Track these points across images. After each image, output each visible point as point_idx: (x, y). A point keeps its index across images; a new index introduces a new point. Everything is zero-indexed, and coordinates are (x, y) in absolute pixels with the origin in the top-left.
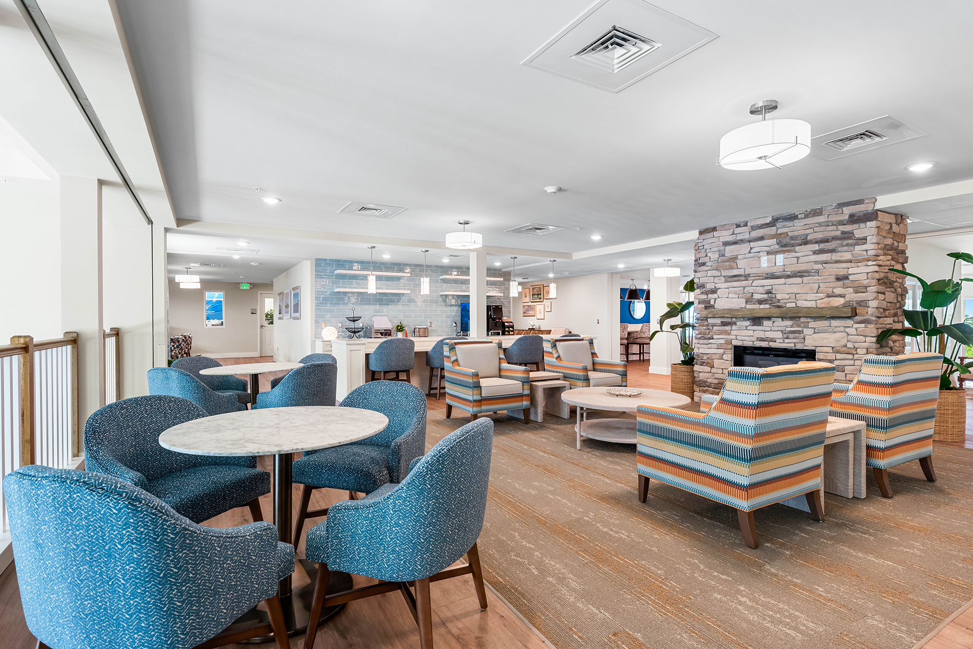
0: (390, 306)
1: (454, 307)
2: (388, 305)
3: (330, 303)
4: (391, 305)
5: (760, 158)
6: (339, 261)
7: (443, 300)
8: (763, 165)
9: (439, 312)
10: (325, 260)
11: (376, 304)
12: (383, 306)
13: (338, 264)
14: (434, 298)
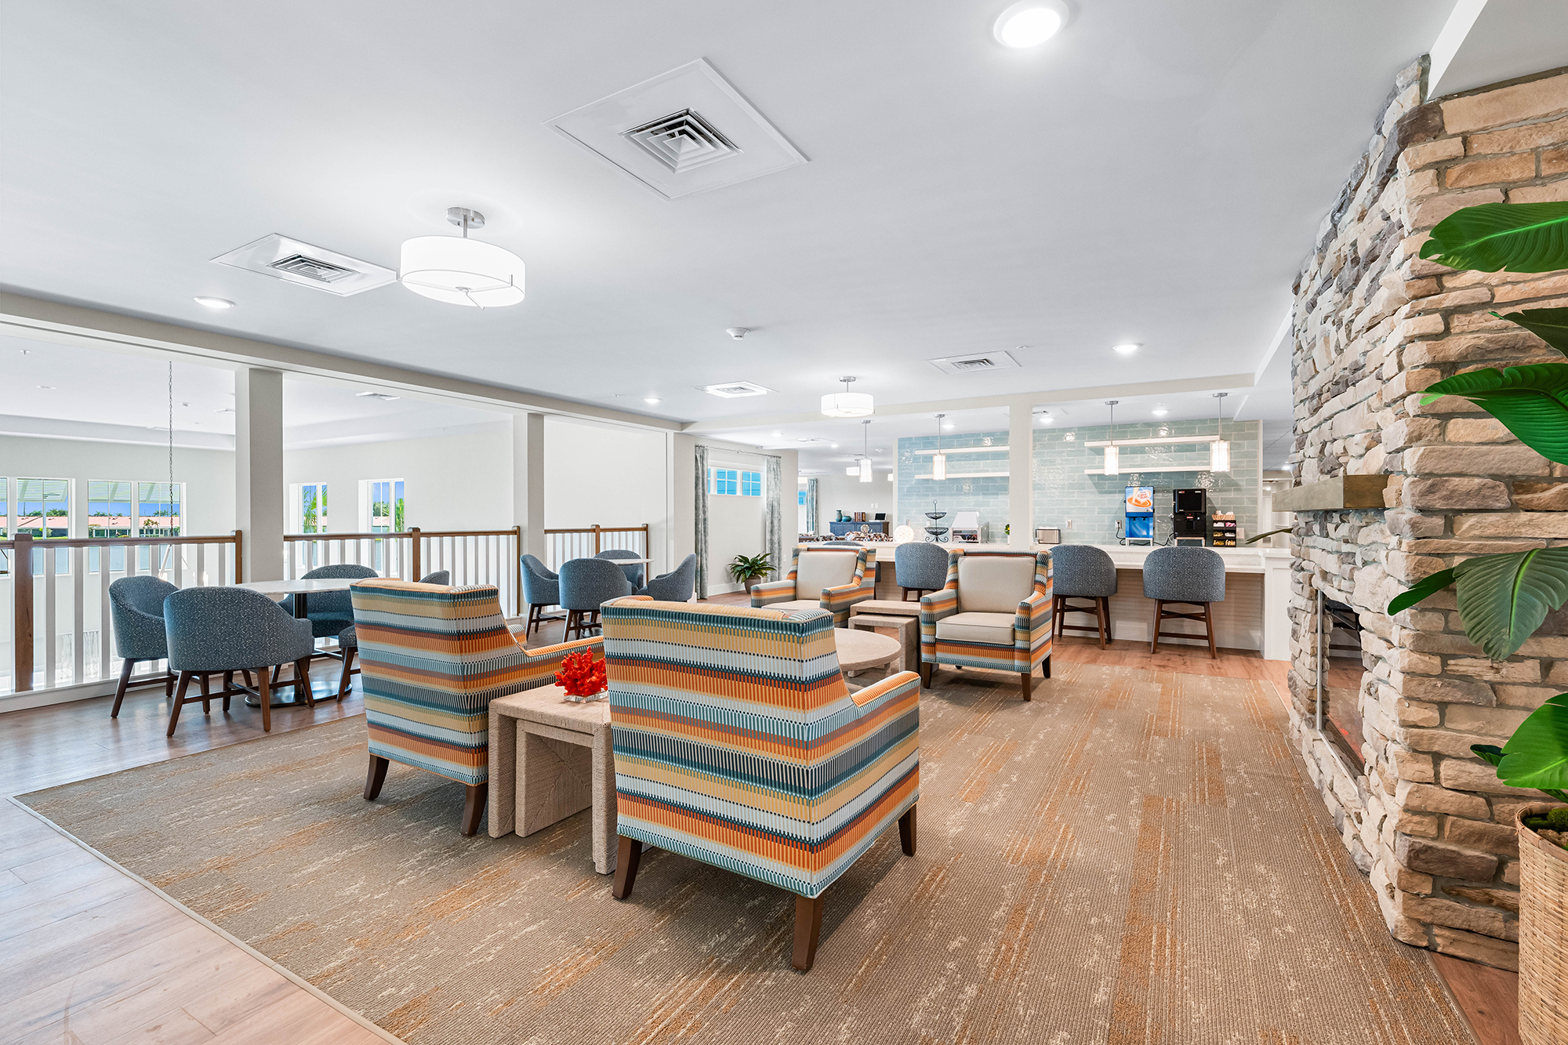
0: (1000, 496)
1: (1117, 495)
2: (998, 494)
3: (917, 495)
4: (1001, 494)
5: (461, 289)
6: (927, 438)
7: (1094, 484)
8: (460, 299)
9: (1086, 503)
10: (910, 439)
11: (979, 495)
12: (988, 496)
13: (926, 442)
14: (1076, 481)
